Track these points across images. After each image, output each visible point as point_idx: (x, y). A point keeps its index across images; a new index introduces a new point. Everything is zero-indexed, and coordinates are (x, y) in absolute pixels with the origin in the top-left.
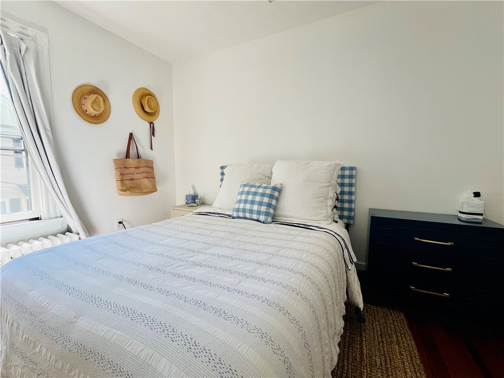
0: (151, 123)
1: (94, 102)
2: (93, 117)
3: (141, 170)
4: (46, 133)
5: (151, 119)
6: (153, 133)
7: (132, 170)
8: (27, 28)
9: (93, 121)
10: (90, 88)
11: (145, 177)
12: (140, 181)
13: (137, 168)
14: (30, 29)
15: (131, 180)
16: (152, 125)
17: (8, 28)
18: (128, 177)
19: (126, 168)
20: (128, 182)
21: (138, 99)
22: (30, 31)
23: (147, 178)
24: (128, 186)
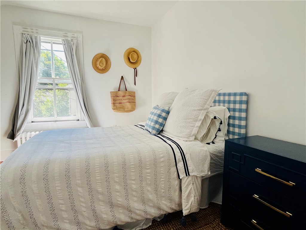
0: (135, 69)
1: (101, 62)
2: (102, 70)
3: (126, 98)
4: (78, 81)
5: (135, 66)
6: (136, 74)
7: (121, 98)
8: (74, 34)
9: (101, 72)
10: (101, 55)
11: (128, 102)
12: (125, 104)
13: (124, 96)
14: (75, 34)
15: (120, 103)
16: (136, 69)
17: (68, 37)
18: (118, 102)
19: (117, 96)
20: (117, 105)
21: (126, 56)
22: (76, 35)
23: (129, 102)
24: (118, 107)
